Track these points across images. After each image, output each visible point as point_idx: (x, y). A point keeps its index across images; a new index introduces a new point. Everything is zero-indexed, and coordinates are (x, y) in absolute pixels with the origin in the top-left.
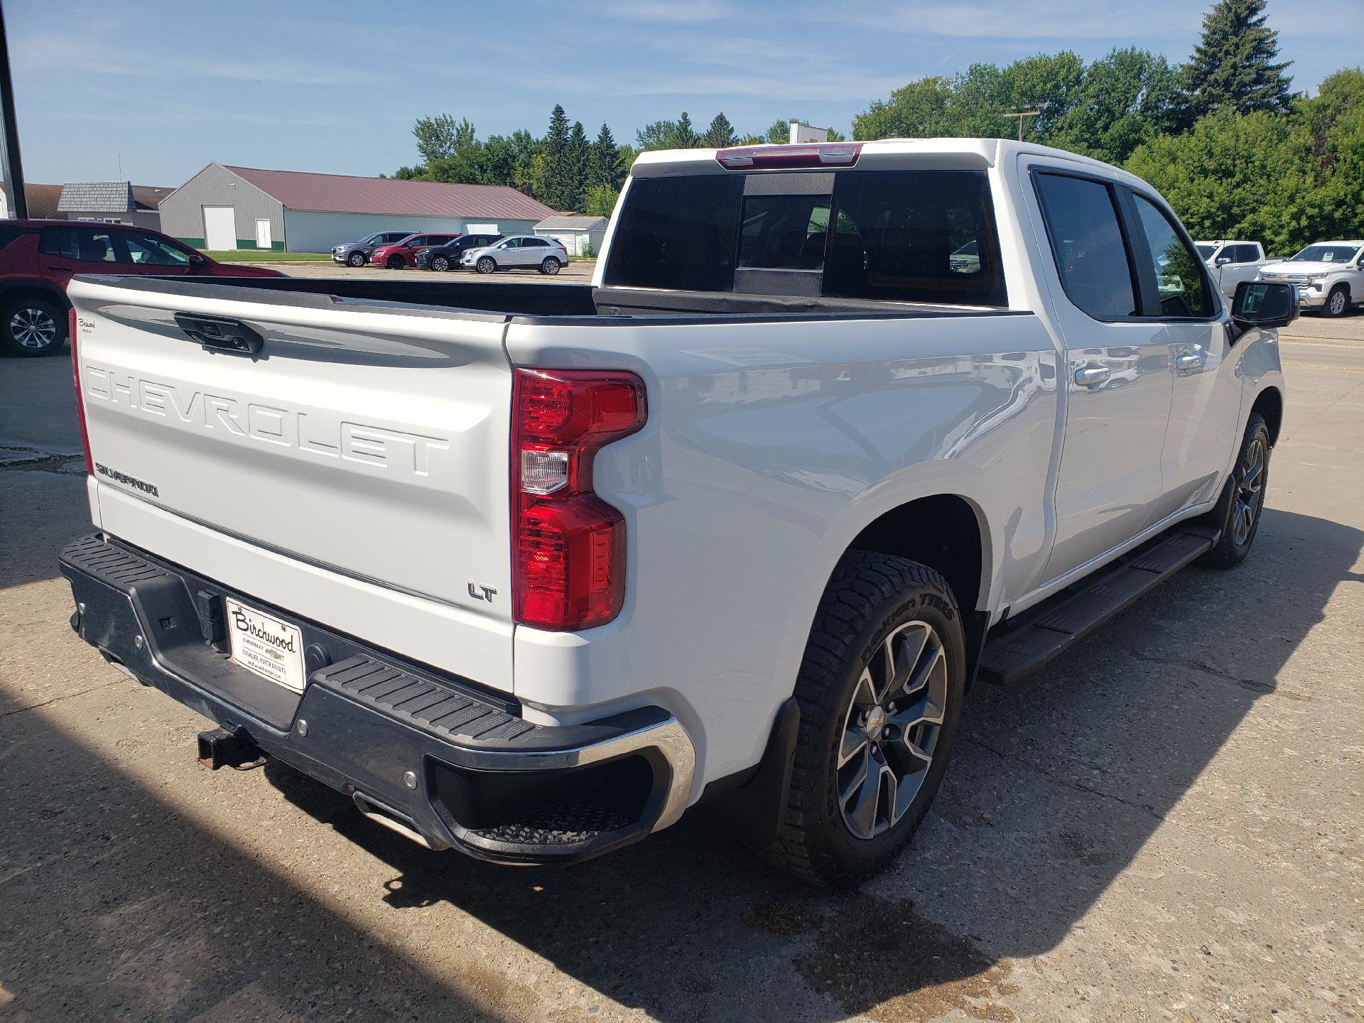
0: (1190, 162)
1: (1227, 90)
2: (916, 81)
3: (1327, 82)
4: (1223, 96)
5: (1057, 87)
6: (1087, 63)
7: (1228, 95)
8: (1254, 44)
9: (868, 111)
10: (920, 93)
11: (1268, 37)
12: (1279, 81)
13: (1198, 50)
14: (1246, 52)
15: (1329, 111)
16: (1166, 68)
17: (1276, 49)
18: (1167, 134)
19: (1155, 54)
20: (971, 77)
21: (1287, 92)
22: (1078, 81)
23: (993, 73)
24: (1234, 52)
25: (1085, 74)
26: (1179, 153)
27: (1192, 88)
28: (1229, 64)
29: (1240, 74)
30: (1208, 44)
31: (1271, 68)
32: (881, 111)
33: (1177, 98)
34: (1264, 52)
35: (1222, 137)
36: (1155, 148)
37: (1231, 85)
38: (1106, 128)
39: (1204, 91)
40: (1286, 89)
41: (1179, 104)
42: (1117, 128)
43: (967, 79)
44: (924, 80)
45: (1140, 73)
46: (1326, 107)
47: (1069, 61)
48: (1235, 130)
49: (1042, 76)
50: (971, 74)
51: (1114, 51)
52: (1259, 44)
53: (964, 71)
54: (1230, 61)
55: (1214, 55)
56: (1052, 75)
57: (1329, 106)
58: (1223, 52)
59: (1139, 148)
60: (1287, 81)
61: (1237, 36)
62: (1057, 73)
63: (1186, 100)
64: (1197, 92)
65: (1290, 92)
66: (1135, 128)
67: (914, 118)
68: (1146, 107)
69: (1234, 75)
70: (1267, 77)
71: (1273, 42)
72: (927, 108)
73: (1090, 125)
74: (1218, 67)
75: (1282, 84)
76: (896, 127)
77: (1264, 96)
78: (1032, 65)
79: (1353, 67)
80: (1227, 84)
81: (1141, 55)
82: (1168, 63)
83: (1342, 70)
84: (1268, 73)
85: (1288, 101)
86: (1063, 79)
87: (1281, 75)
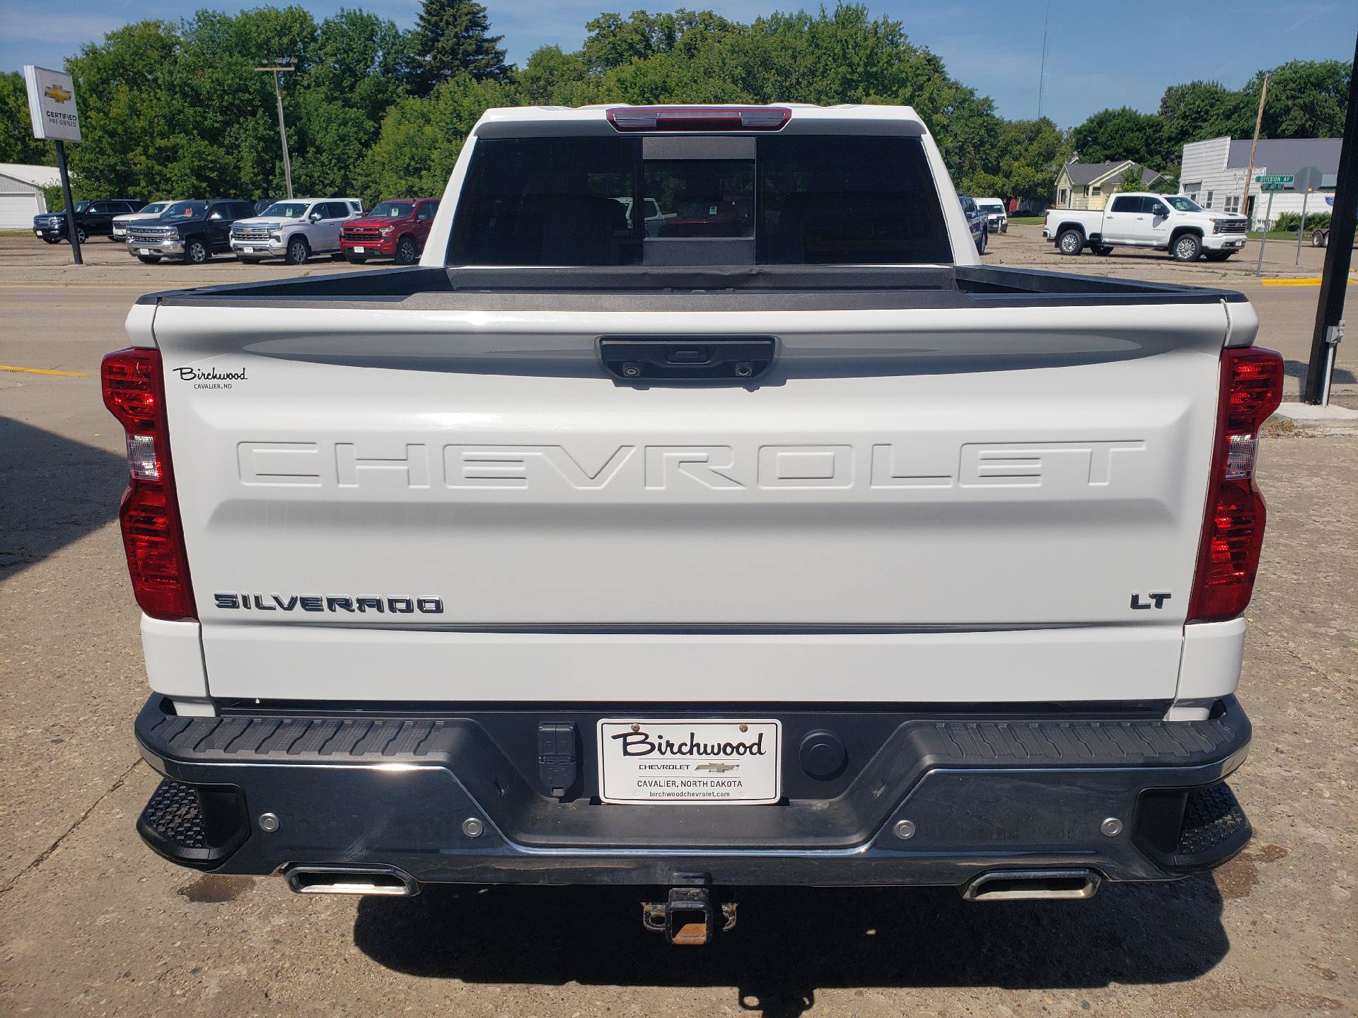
0: (443, 124)
1: (455, 58)
2: (133, 23)
3: (534, 58)
4: (452, 63)
5: (293, 42)
6: (318, 21)
7: (456, 63)
8: (469, 17)
9: (80, 55)
10: (141, 38)
11: (479, 12)
12: (496, 53)
13: (422, 18)
14: (465, 24)
15: (542, 83)
16: (396, 32)
17: (488, 23)
18: (416, 96)
19: (383, 17)
20: (200, 24)
21: (503, 63)
22: (314, 40)
23: (226, 22)
24: (454, 23)
25: (319, 32)
26: (431, 116)
27: (423, 53)
28: (452, 34)
29: (463, 44)
30: (428, 12)
31: (487, 40)
32: (97, 55)
33: (411, 63)
34: (478, 26)
35: (466, 102)
36: (407, 109)
37: (458, 54)
38: (352, 88)
39: (435, 58)
40: (502, 61)
41: (414, 68)
42: (364, 87)
43: (196, 26)
44: (142, 23)
45: (372, 35)
46: (538, 79)
47: (300, 16)
48: (475, 96)
49: (275, 29)
50: (199, 20)
51: (343, 10)
52: (474, 17)
53: (190, 16)
54: (451, 31)
55: (436, 25)
56: (283, 31)
57: (540, 77)
58: (444, 22)
59: (391, 109)
60: (503, 53)
61: (453, 8)
62: (290, 27)
63: (420, 65)
64: (428, 58)
65: (507, 63)
66: (380, 88)
67: (140, 65)
68: (386, 70)
69: (458, 44)
70: (485, 48)
71: (484, 17)
72: (155, 55)
73: (337, 82)
74: (442, 35)
75: (499, 55)
76: (121, 75)
77: (487, 65)
78: (263, 16)
79: (552, 45)
80: (453, 52)
81: (369, 17)
82: (398, 28)
83: (545, 47)
84: (486, 45)
85: (506, 72)
86: (298, 34)
87: (497, 47)
